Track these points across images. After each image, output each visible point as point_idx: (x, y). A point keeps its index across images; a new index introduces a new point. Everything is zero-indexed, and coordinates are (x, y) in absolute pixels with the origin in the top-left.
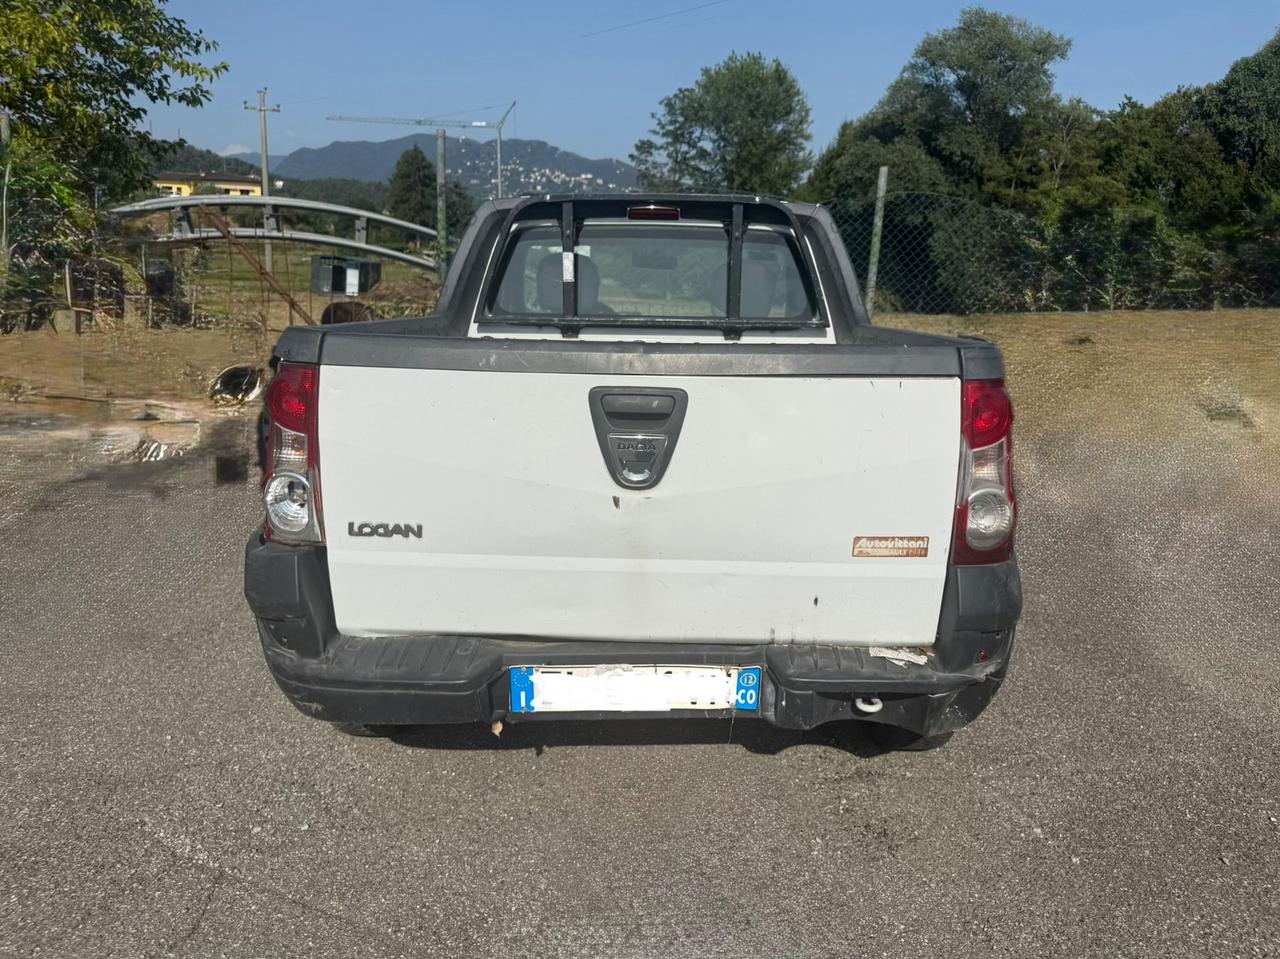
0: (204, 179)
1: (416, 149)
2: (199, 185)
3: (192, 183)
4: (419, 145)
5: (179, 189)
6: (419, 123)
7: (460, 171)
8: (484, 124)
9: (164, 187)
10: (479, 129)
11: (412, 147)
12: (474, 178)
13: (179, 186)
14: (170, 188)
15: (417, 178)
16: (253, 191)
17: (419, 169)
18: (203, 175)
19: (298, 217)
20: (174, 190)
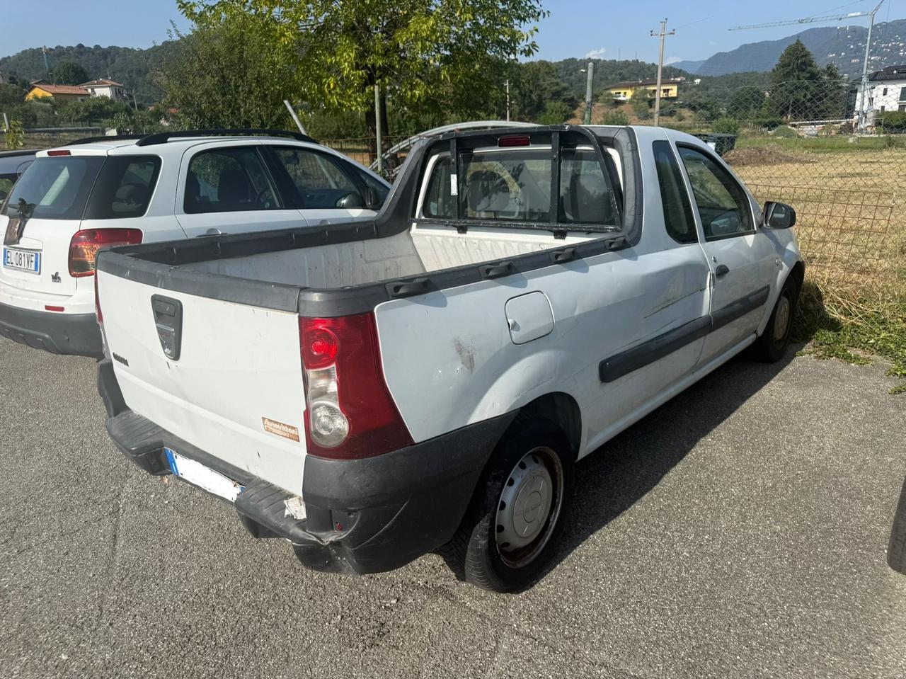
0: (641, 85)
1: (798, 43)
2: (638, 89)
3: (633, 88)
4: (800, 39)
5: (625, 93)
6: (801, 22)
7: (843, 54)
8: (859, 14)
9: (616, 93)
10: (857, 17)
11: (795, 42)
12: (855, 58)
13: (625, 91)
14: (620, 93)
15: (795, 66)
16: (672, 89)
17: (798, 58)
18: (641, 82)
19: (700, 104)
20: (622, 94)
